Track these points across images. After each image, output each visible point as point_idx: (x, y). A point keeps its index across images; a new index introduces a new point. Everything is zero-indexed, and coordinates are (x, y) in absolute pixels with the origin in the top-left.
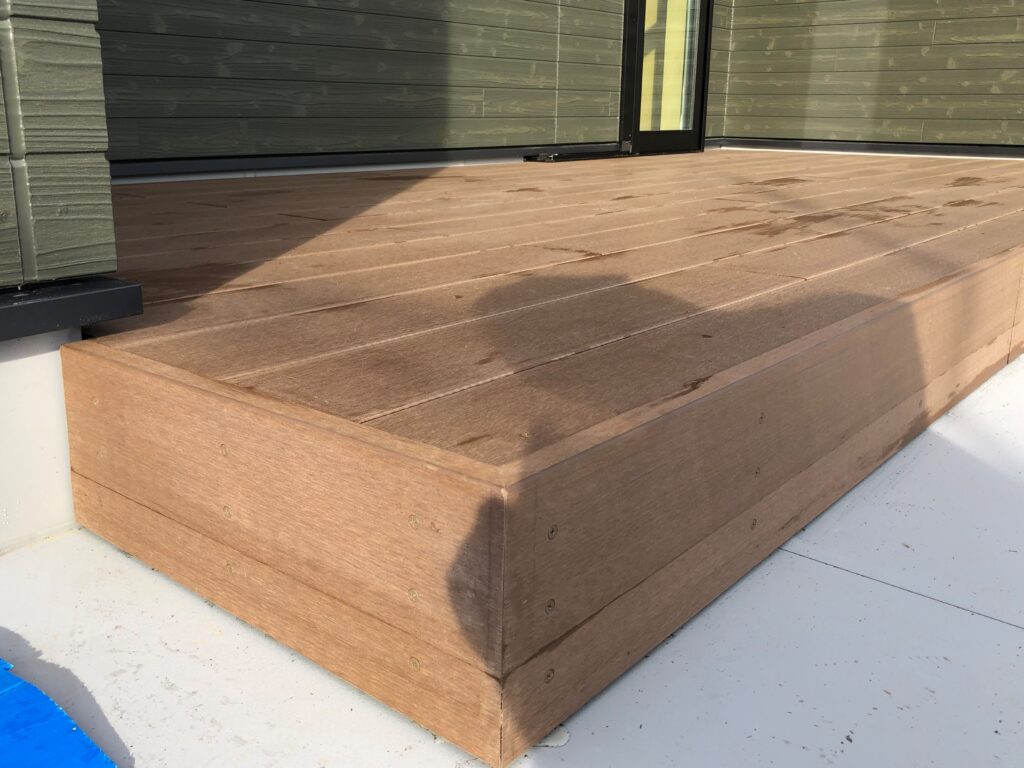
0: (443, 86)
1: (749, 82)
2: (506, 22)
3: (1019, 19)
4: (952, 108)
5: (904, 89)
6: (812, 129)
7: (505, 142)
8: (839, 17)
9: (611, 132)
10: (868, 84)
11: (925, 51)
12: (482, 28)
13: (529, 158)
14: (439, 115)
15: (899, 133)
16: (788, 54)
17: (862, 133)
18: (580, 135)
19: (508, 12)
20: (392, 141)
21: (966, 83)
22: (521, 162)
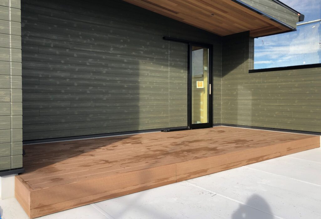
0: (138, 118)
1: (225, 111)
2: (155, 105)
3: (278, 100)
4: (267, 119)
5: (257, 115)
6: (239, 123)
7: (155, 128)
8: (242, 98)
9: (185, 124)
10: (250, 113)
11: (260, 106)
12: (149, 106)
13: (162, 131)
14: (138, 124)
15: (256, 125)
16: (233, 105)
17: (250, 124)
18: (176, 125)
19: (155, 103)
20: (127, 130)
21: (269, 114)
22: (160, 132)
